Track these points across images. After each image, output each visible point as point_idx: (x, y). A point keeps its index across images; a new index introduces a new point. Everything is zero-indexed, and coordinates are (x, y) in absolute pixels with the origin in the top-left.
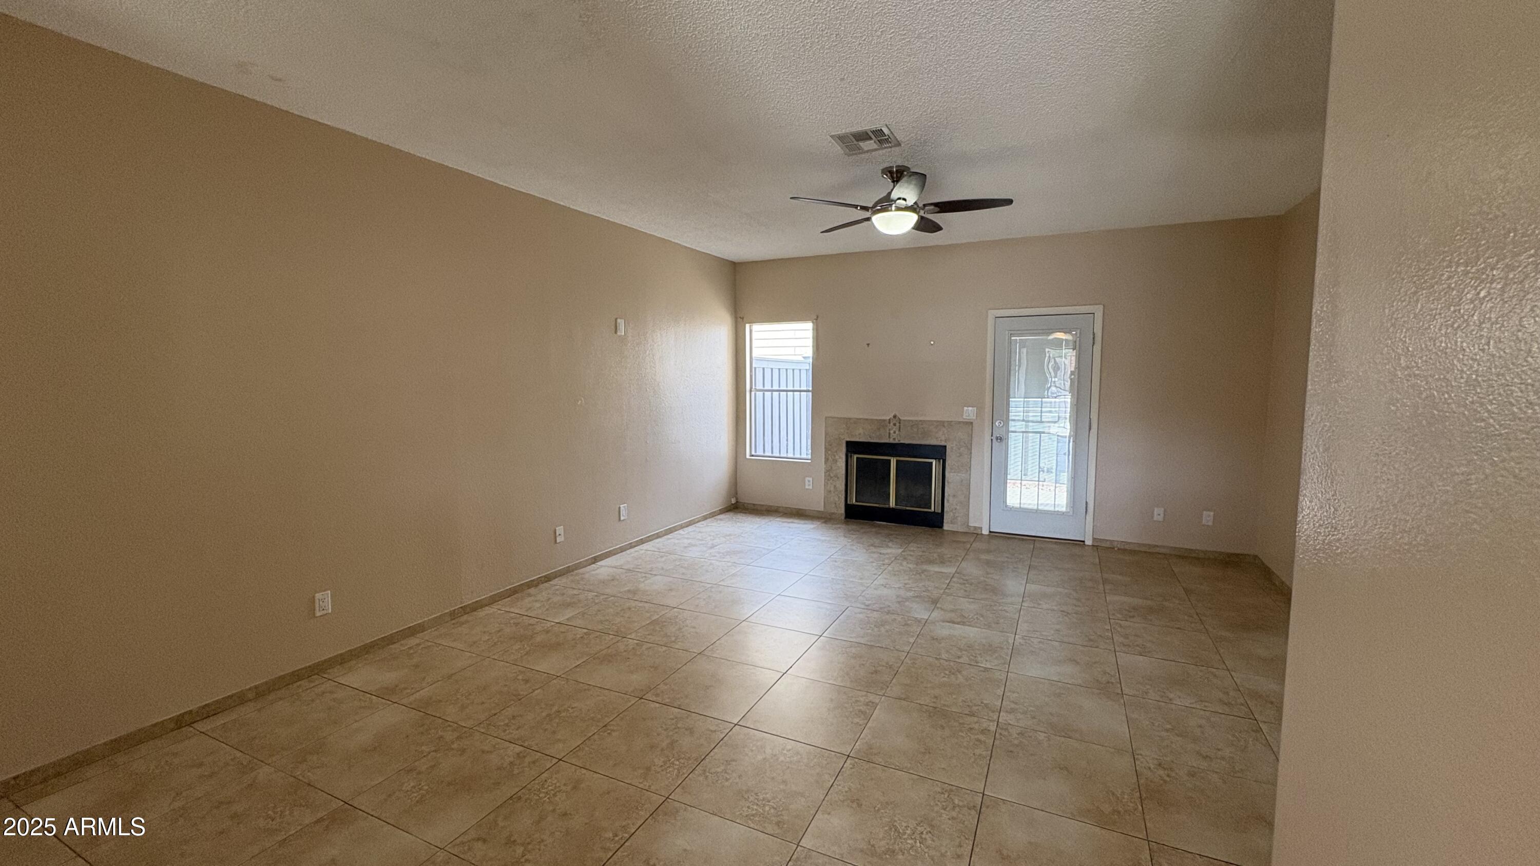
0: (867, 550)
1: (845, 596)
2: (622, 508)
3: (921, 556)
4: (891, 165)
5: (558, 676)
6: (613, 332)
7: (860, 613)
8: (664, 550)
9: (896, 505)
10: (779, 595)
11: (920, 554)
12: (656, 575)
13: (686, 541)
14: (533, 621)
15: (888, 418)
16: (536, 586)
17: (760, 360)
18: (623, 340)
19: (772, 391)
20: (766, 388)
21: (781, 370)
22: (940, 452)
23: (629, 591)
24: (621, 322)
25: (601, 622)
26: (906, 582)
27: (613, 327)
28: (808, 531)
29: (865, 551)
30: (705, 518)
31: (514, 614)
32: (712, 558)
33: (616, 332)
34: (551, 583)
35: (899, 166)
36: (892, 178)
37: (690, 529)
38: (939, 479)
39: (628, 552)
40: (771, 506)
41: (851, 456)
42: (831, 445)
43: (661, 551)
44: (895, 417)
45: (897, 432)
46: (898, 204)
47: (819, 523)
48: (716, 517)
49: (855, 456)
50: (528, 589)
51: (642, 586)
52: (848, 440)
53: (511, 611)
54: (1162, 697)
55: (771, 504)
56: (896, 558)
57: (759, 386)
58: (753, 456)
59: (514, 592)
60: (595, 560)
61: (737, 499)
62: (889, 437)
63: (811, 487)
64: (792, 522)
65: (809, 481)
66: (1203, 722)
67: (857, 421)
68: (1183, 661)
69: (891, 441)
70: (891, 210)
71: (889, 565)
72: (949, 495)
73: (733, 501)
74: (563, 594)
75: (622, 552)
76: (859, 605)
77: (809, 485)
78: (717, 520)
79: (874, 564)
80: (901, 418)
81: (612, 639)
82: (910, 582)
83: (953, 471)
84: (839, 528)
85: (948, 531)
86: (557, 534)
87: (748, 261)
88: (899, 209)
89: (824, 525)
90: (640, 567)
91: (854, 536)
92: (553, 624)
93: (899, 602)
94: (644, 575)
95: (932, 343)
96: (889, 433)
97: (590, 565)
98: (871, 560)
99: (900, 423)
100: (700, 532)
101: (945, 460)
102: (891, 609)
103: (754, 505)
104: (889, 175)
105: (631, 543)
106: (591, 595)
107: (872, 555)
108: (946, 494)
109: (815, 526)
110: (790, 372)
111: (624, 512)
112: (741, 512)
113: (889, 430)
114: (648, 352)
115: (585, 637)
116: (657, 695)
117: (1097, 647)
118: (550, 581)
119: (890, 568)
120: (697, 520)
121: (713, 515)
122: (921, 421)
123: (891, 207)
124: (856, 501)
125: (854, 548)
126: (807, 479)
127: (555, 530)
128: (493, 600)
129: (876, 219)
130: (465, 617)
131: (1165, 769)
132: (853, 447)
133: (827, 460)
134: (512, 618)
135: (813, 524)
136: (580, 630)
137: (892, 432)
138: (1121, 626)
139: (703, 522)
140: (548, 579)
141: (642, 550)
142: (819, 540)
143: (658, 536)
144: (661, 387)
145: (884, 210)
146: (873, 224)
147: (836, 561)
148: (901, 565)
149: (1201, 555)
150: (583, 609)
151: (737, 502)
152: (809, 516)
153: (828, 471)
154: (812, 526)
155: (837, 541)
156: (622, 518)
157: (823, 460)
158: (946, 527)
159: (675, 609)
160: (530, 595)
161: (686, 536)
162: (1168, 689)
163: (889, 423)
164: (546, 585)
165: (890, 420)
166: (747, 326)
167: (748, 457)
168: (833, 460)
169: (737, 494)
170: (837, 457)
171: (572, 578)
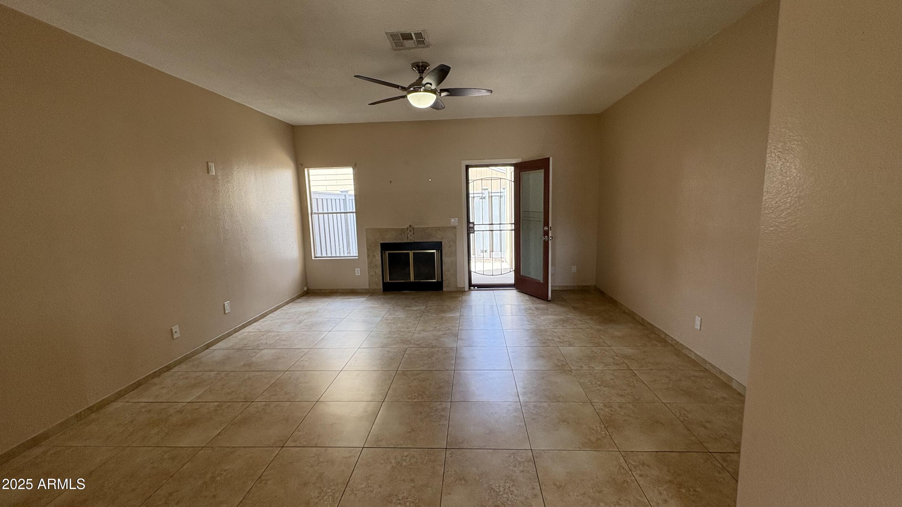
0: (404, 309)
1: (402, 341)
2: (226, 305)
3: (437, 309)
4: (419, 61)
5: (203, 447)
6: (206, 171)
7: (416, 351)
8: (263, 330)
9: (414, 280)
10: (359, 348)
11: (436, 307)
12: (262, 349)
13: (278, 321)
14: (163, 406)
15: (406, 227)
16: (159, 376)
17: (316, 193)
18: (215, 178)
19: (324, 213)
20: (320, 212)
21: (328, 200)
22: (438, 246)
23: (244, 365)
24: (212, 165)
25: (229, 394)
26: (435, 326)
27: (206, 168)
28: (362, 302)
29: (403, 310)
30: (287, 303)
31: (144, 403)
32: (302, 330)
33: (208, 173)
34: (173, 370)
35: (423, 62)
36: (419, 70)
37: (278, 312)
38: (439, 262)
39: (234, 335)
40: (333, 289)
41: (384, 252)
42: (371, 246)
43: (261, 331)
44: (410, 226)
45: (412, 236)
46: (427, 87)
47: (367, 296)
48: (295, 301)
49: (387, 252)
50: (152, 379)
51: (254, 359)
52: (382, 242)
53: (141, 401)
54: (589, 367)
55: (332, 288)
56: (423, 312)
57: (315, 210)
58: (316, 257)
59: (138, 384)
60: (208, 346)
61: (307, 287)
62: (408, 239)
63: (359, 274)
64: (350, 298)
65: (358, 271)
66: (613, 377)
67: (387, 230)
68: (590, 346)
69: (409, 241)
70: (420, 91)
71: (421, 317)
72: (445, 271)
73: (305, 289)
74: (187, 378)
75: (229, 337)
76: (413, 346)
77: (358, 273)
78: (295, 302)
79: (412, 318)
80: (414, 227)
81: (243, 405)
82: (437, 325)
83: (447, 256)
84: (382, 298)
85: (445, 291)
86: (174, 332)
87: (303, 124)
88: (425, 91)
89: (371, 297)
90: (248, 345)
91: (393, 302)
92: (184, 404)
93: (436, 339)
94: (253, 351)
95: (430, 180)
96: (408, 236)
97: (204, 350)
98: (409, 315)
99: (414, 230)
100: (286, 313)
101: (442, 250)
102: (433, 344)
103: (320, 290)
104: (417, 68)
105: (235, 329)
106: (213, 374)
107: (408, 312)
108: (443, 270)
109: (366, 298)
110: (334, 201)
111: (228, 307)
112: (311, 296)
113: (408, 234)
114: (235, 187)
115: (219, 408)
116: (295, 441)
117: (549, 346)
118: (171, 369)
119: (421, 319)
120: (282, 305)
121: (293, 300)
122: (426, 228)
123: (420, 89)
124: (390, 280)
125: (396, 309)
126: (356, 269)
127: (172, 330)
128: (119, 395)
129: (410, 97)
130: (93, 416)
131: (608, 407)
132: (385, 247)
133: (368, 256)
134: (143, 407)
135: (364, 298)
136: (212, 404)
137: (409, 235)
138: (554, 332)
139: (286, 306)
140: (169, 368)
141: (245, 332)
142: (371, 307)
143: (255, 320)
144: (248, 214)
145: (415, 91)
146: (408, 100)
147: (388, 320)
148: (428, 316)
149: (572, 289)
150: (209, 387)
151: (308, 289)
152: (360, 293)
153: (370, 263)
154: (365, 299)
155: (383, 306)
156: (227, 312)
157: (366, 256)
158: (445, 289)
159: (287, 372)
160: (155, 385)
161: (277, 318)
162: (590, 362)
163: (407, 230)
164: (169, 373)
165: (407, 228)
166: (306, 170)
167: (313, 258)
168: (373, 256)
169: (307, 284)
170: (375, 253)
171: (191, 363)
